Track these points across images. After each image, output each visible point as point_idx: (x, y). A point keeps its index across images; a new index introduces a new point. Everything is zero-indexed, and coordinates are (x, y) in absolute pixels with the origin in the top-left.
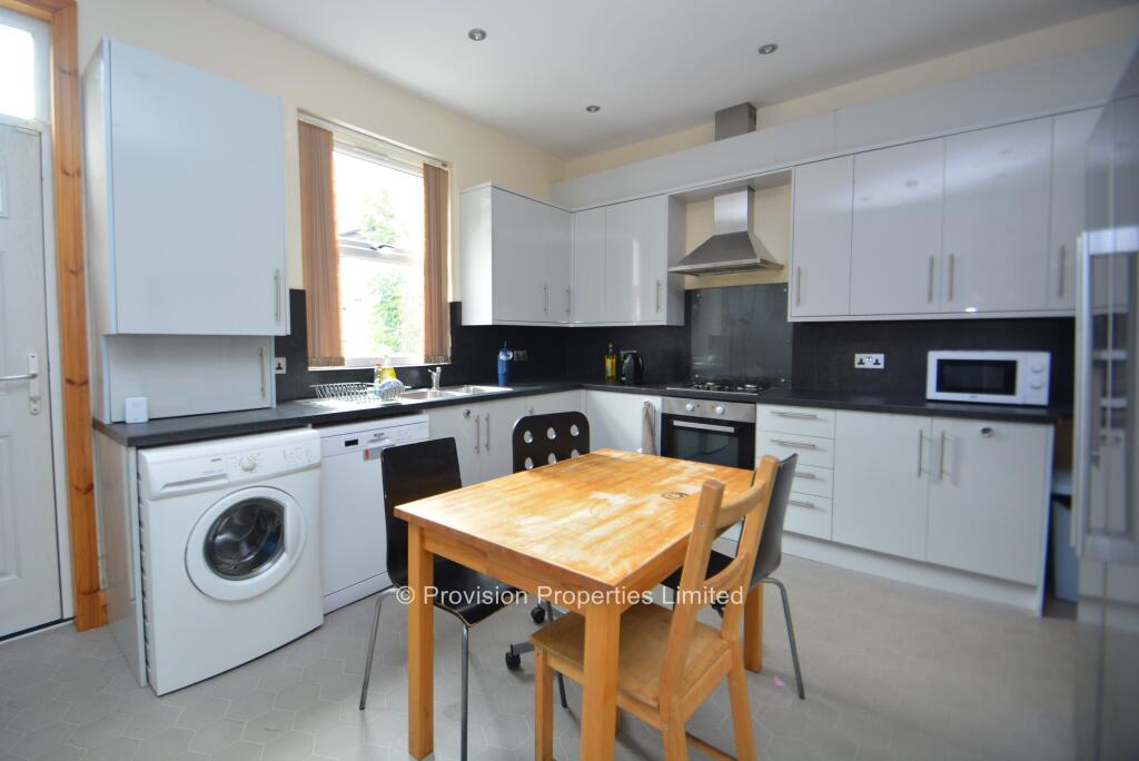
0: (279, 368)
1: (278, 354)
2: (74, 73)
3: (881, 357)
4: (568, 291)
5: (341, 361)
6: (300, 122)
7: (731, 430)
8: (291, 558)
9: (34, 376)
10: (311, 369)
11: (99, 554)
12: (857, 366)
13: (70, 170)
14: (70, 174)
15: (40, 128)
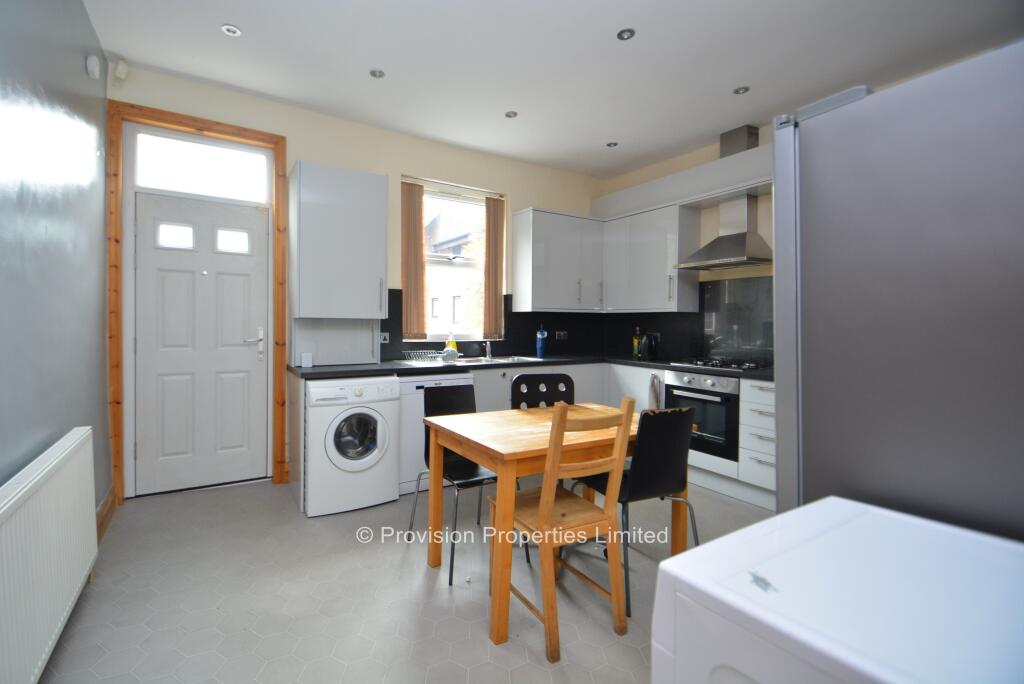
0: (385, 339)
1: (382, 331)
2: (284, 176)
4: (601, 284)
5: (424, 337)
6: (403, 183)
7: (718, 399)
8: (380, 452)
9: (261, 340)
10: (404, 341)
11: (286, 441)
13: (281, 229)
14: (281, 230)
15: (268, 206)
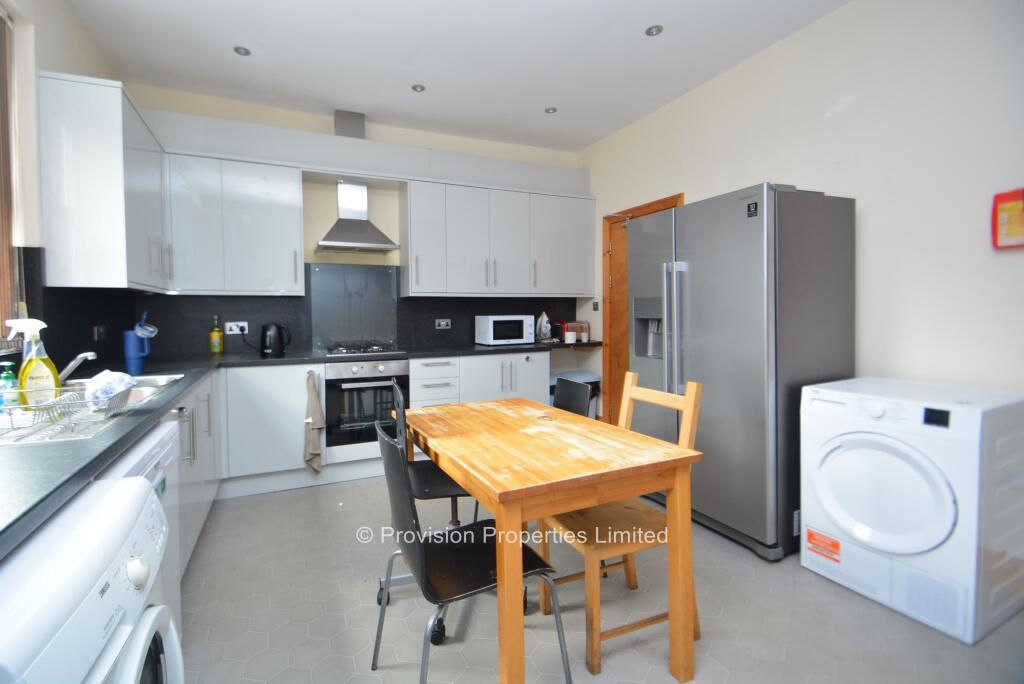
3: (449, 321)
12: (437, 328)
